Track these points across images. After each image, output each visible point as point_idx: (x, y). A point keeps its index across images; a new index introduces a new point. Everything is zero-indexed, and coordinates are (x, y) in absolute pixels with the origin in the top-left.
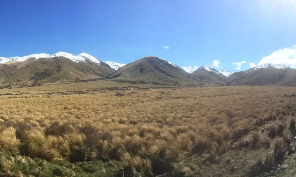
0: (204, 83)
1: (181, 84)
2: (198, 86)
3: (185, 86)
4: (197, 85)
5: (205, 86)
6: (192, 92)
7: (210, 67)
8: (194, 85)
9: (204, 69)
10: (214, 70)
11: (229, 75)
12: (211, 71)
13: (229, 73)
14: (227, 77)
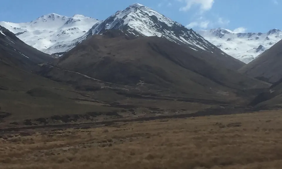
0: (127, 101)
1: (8, 114)
2: (100, 119)
3: (28, 122)
4: (94, 114)
5: (136, 116)
6: (69, 155)
7: (154, 18)
8: (76, 117)
9: (127, 27)
10: (179, 29)
11: (256, 55)
12: (160, 35)
13: (256, 43)
14: (247, 62)
